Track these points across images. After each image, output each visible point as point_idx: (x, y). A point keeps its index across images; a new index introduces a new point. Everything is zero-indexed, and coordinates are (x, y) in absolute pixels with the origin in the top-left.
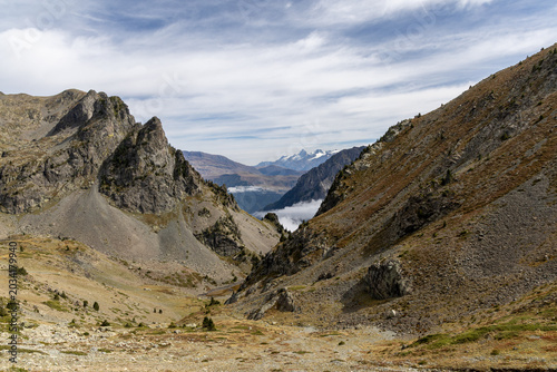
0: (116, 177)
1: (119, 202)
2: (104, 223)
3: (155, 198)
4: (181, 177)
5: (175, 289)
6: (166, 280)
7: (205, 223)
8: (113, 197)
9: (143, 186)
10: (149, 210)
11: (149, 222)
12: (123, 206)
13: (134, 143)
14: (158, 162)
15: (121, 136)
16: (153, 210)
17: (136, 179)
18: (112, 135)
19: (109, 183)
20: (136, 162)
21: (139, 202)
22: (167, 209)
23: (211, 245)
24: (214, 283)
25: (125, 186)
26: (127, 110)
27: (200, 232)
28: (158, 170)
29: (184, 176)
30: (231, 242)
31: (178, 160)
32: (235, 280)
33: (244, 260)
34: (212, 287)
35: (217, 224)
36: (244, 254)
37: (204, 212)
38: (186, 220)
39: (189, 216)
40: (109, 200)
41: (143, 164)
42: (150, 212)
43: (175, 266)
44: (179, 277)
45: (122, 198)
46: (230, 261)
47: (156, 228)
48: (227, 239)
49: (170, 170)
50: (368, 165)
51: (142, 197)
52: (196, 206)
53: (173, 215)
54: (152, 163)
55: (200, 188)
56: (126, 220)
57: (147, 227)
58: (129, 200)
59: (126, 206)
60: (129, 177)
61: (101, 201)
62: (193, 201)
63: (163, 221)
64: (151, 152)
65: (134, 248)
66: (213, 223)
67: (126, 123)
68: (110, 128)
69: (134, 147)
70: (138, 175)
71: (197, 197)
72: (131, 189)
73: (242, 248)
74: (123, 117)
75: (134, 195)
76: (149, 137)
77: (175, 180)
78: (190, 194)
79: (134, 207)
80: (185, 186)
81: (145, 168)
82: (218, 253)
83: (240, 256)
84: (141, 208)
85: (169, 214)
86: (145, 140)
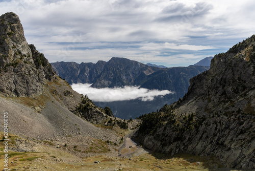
3: (27, 82)
4: (42, 67)
6: (92, 150)
7: (74, 102)
9: (15, 71)
11: (29, 104)
16: (27, 94)
17: (8, 65)
21: (13, 87)
22: (38, 92)
24: (115, 144)
27: (74, 108)
28: (25, 58)
29: (44, 65)
30: (99, 113)
31: (33, 51)
32: (122, 139)
35: (84, 102)
36: (111, 120)
37: (67, 93)
38: (59, 101)
39: (58, 97)
41: (12, 52)
42: (24, 96)
47: (38, 108)
48: (97, 111)
49: (32, 60)
51: (15, 82)
52: (59, 90)
54: (20, 53)
55: (55, 75)
57: (30, 109)
58: (4, 85)
59: (2, 91)
63: (40, 103)
64: (17, 42)
65: (34, 128)
66: (79, 100)
70: (9, 61)
71: (55, 82)
72: (5, 75)
73: (107, 117)
76: (13, 28)
77: (37, 68)
78: (50, 80)
79: (9, 92)
80: (45, 73)
81: (14, 56)
82: (92, 123)
83: (109, 122)
84: (16, 92)
85: (41, 96)
86: (9, 31)
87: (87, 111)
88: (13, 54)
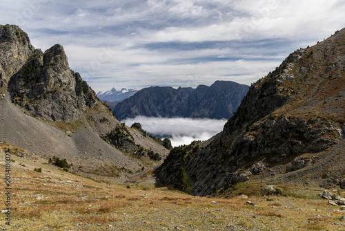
0: (28, 91)
1: (33, 111)
2: (25, 129)
3: (64, 109)
4: (82, 94)
5: (106, 179)
6: (96, 172)
7: (108, 129)
8: (27, 107)
9: (53, 98)
10: (60, 118)
11: (62, 128)
12: (37, 114)
13: (42, 63)
14: (64, 81)
15: (24, 59)
16: (63, 119)
17: (48, 93)
18: (16, 56)
19: (21, 96)
20: (46, 79)
21: (51, 113)
22: (74, 118)
23: (115, 145)
24: (130, 172)
25: (37, 98)
26: (28, 41)
27: (105, 135)
28: (65, 86)
29: (84, 93)
30: (130, 141)
31: (77, 79)
32: (143, 169)
33: (143, 155)
34: (130, 175)
35: (117, 129)
36: (142, 149)
37: (104, 120)
38: (92, 127)
39: (93, 123)
40: (23, 109)
41: (52, 81)
42: (60, 120)
43: (98, 163)
44: (105, 169)
45: (36, 108)
46: (133, 155)
47: (69, 132)
48: (127, 140)
49: (73, 88)
50: (292, 77)
51: (53, 108)
52: (96, 117)
53: (80, 123)
54: (60, 81)
55: (96, 102)
56: (43, 126)
57: (61, 132)
58: (43, 110)
59: (40, 115)
60: (41, 91)
61: (17, 111)
62: (93, 112)
63: (73, 127)
64: (58, 71)
65: (56, 148)
66: (113, 128)
67: (27, 48)
68: (15, 50)
69: (42, 67)
70: (49, 89)
71: (95, 108)
72: (44, 102)
73: (138, 146)
74: (24, 43)
75: (47, 106)
76: (56, 60)
77: (78, 95)
78: (90, 106)
79: (47, 116)
80: (85, 100)
81: (54, 85)
82: (121, 150)
83: (139, 151)
84: (53, 117)
85: (77, 122)
86: (52, 62)
87: (117, 138)
88: (53, 82)
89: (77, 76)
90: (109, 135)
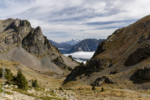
0: (27, 43)
1: (28, 51)
2: (24, 57)
3: (39, 50)
4: (46, 44)
5: (48, 76)
6: (44, 74)
7: (54, 58)
8: (27, 49)
9: (36, 46)
10: (37, 53)
11: (38, 57)
12: (30, 52)
13: (33, 34)
14: (40, 40)
15: (28, 32)
16: (38, 54)
17: (34, 44)
18: (25, 31)
19: (25, 45)
21: (34, 51)
22: (43, 53)
23: (56, 64)
24: (58, 75)
25: (30, 46)
26: (30, 25)
27: (52, 60)
28: (40, 42)
30: (62, 63)
31: (45, 39)
32: (64, 74)
33: (66, 68)
34: (58, 76)
35: (57, 58)
36: (65, 66)
37: (53, 54)
38: (48, 57)
39: (49, 55)
40: (25, 50)
41: (35, 40)
42: (37, 54)
43: (46, 70)
44: (48, 73)
45: (29, 50)
46: (62, 68)
47: (40, 58)
48: (61, 62)
49: (43, 42)
50: (111, 41)
51: (35, 50)
52: (51, 53)
53: (44, 55)
54: (38, 40)
55: (52, 47)
56: (31, 56)
57: (37, 58)
58: (31, 50)
59: (31, 52)
60: (31, 43)
61: (23, 50)
62: (50, 51)
63: (41, 57)
64: (38, 36)
65: (34, 64)
66: (56, 57)
67: (30, 28)
68: (25, 29)
69: (33, 35)
70: (34, 43)
72: (32, 47)
73: (65, 65)
74: (29, 26)
75: (33, 49)
77: (45, 45)
78: (49, 49)
79: (33, 52)
80: (48, 47)
81: (36, 41)
82: (58, 66)
83: (64, 67)
84: (35, 53)
85: (43, 55)
86: (36, 33)
87: (57, 61)
88: (36, 40)
89: (45, 37)
90: (54, 60)
